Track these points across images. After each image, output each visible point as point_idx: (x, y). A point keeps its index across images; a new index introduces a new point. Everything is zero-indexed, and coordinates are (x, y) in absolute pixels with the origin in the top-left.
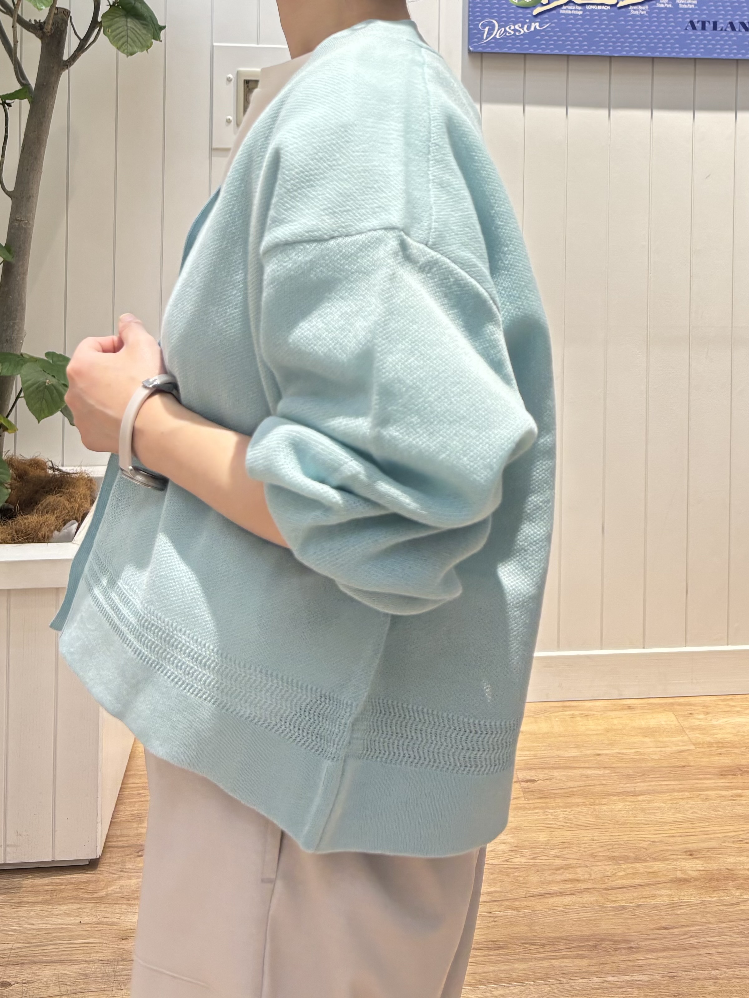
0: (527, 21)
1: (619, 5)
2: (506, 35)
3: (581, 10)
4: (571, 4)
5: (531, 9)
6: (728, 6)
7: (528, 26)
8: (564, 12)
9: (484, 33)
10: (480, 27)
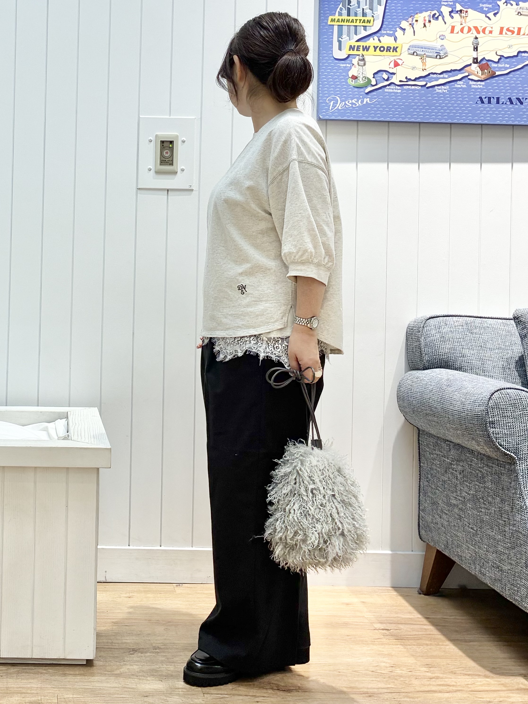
0: (361, 97)
1: (427, 86)
2: (346, 107)
3: (400, 89)
4: (393, 85)
5: (363, 88)
6: (508, 86)
7: (362, 100)
8: (388, 90)
9: (330, 105)
10: (327, 101)
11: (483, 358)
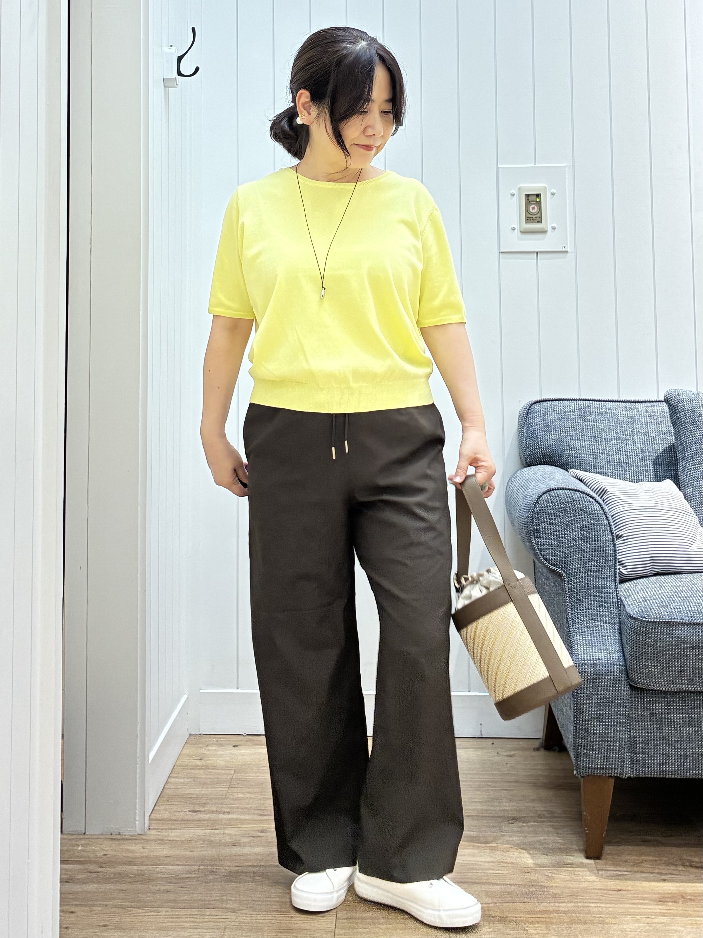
11: (596, 451)
